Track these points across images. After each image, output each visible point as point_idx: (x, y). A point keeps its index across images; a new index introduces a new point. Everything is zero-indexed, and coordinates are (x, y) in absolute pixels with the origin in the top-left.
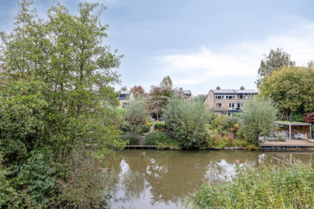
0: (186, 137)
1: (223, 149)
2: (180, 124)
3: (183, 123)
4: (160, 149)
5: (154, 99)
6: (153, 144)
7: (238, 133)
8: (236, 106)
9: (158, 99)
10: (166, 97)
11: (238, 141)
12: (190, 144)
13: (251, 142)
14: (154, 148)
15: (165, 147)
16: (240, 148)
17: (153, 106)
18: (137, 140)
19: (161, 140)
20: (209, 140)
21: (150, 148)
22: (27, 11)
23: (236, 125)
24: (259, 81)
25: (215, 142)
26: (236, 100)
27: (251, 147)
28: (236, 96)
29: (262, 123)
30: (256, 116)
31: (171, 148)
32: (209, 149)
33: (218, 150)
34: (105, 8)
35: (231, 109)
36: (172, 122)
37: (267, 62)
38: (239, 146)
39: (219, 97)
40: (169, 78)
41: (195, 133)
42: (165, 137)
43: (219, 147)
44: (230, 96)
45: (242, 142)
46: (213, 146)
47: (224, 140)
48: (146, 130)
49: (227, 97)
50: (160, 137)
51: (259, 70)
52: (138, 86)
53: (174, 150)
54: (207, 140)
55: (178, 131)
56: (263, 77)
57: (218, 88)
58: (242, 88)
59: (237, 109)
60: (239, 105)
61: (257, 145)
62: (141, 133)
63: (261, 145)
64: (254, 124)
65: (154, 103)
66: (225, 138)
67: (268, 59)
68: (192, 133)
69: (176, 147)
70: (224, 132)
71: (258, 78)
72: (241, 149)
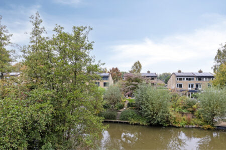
0: (152, 116)
1: (183, 127)
2: (147, 106)
3: (150, 106)
4: (132, 124)
5: (127, 84)
6: (127, 120)
7: (196, 113)
8: (195, 87)
9: (131, 84)
10: (137, 83)
11: (196, 121)
12: (156, 122)
13: (207, 122)
14: (127, 123)
15: (136, 122)
16: (197, 126)
17: (126, 90)
18: (115, 116)
19: (133, 117)
20: (171, 119)
21: (124, 123)
22: (38, 28)
23: (194, 106)
24: (215, 66)
25: (176, 121)
26: (194, 82)
27: (206, 126)
28: (195, 78)
29: (217, 108)
30: (212, 102)
31: (141, 123)
32: (171, 126)
33: (178, 127)
34: (91, 29)
35: (190, 89)
36: (142, 104)
37: (224, 51)
38: (196, 125)
39: (180, 79)
40: (139, 63)
41: (160, 114)
42: (136, 115)
43: (180, 125)
44: (189, 78)
45: (200, 122)
46: (174, 124)
47: (184, 119)
48: (122, 107)
49: (187, 79)
50: (132, 114)
51: (216, 57)
52: (115, 68)
53: (143, 125)
54: (169, 119)
55: (146, 111)
56: (219, 63)
57: (180, 72)
58: (200, 72)
59: (196, 89)
60: (197, 86)
61: (213, 125)
62: (117, 110)
63: (216, 125)
64: (210, 109)
65: (127, 87)
66: (185, 117)
67: (224, 48)
68: (157, 114)
69: (145, 123)
70: (184, 111)
71: (214, 64)
72: (198, 128)
